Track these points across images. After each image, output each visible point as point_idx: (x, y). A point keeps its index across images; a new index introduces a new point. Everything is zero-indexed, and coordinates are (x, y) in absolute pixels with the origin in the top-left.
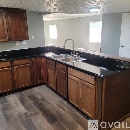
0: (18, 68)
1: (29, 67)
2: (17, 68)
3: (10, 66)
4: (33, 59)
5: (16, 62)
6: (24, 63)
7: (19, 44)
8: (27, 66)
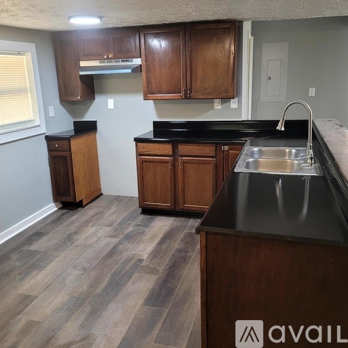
0: (187, 163)
1: (212, 166)
2: (184, 163)
3: (171, 153)
4: (226, 148)
5: (184, 149)
6: (201, 154)
7: (220, 107)
8: (208, 163)
